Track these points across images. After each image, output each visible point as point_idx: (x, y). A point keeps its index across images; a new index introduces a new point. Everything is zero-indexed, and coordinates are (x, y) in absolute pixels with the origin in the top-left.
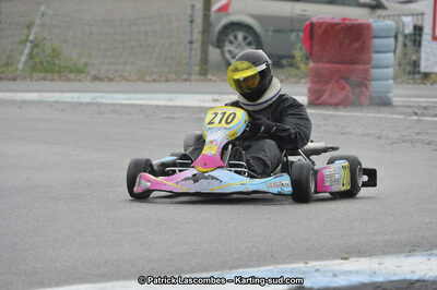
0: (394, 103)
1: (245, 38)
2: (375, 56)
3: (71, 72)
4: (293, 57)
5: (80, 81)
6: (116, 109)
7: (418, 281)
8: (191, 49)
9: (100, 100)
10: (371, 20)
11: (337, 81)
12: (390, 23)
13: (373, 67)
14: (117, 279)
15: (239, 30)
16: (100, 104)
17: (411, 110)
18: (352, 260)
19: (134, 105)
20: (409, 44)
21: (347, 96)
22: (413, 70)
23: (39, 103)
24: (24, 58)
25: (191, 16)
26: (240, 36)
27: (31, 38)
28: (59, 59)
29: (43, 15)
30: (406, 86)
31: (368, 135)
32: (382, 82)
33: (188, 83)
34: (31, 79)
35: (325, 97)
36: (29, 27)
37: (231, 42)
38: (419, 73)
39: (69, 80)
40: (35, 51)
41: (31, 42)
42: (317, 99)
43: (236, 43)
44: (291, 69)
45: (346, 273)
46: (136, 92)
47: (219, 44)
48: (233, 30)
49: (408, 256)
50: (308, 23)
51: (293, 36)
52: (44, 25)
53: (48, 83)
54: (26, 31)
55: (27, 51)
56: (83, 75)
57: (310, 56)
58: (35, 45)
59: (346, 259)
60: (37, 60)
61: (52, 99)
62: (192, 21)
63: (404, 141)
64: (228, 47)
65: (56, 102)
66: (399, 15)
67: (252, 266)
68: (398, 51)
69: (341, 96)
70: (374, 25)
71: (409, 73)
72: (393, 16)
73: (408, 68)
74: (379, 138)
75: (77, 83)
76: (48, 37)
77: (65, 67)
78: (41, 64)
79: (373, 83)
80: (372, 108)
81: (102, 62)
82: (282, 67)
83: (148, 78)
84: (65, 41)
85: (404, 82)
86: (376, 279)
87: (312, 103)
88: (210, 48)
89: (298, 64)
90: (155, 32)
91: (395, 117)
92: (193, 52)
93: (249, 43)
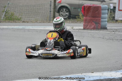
0: (108, 29)
1: (66, 10)
2: (102, 15)
3: (16, 20)
4: (79, 16)
5: (19, 22)
7: (113, 79)
8: (50, 14)
9: (25, 28)
10: (101, 5)
11: (91, 22)
12: (106, 6)
13: (101, 18)
15: (64, 8)
17: (112, 30)
18: (94, 73)
19: (34, 29)
20: (112, 12)
21: (94, 27)
22: (113, 19)
23: (7, 29)
24: (3, 16)
25: (51, 4)
27: (5, 10)
28: (13, 16)
29: (8, 4)
30: (111, 23)
31: (100, 37)
32: (104, 23)
33: (50, 23)
34: (5, 22)
35: (88, 27)
36: (5, 7)
37: (62, 11)
38: (115, 20)
39: (16, 22)
40: (6, 14)
41: (5, 12)
42: (86, 28)
43: (63, 12)
44: (78, 19)
45: (93, 77)
46: (35, 26)
47: (59, 12)
48: (62, 8)
49: (110, 72)
50: (83, 6)
51: (79, 10)
52: (9, 7)
53: (10, 23)
54: (4, 8)
55: (4, 14)
56: (20, 21)
57: (83, 15)
60: (7, 17)
61: (11, 28)
62: (51, 6)
63: (110, 39)
64: (61, 13)
65: (12, 29)
66: (109, 4)
67: (66, 75)
68: (109, 14)
69: (93, 26)
70: (102, 6)
71: (112, 20)
72: (108, 4)
73: (112, 19)
74: (103, 38)
75: (18, 23)
76: (10, 10)
77: (15, 19)
78: (8, 17)
79: (102, 23)
80: (101, 30)
81: (25, 17)
82: (76, 18)
83: (38, 22)
84: (15, 11)
85: (110, 22)
86: (101, 78)
87: (84, 29)
88: (56, 13)
89: (81, 17)
90: (40, 8)
91: (108, 32)
92: (51, 14)
93: (67, 12)
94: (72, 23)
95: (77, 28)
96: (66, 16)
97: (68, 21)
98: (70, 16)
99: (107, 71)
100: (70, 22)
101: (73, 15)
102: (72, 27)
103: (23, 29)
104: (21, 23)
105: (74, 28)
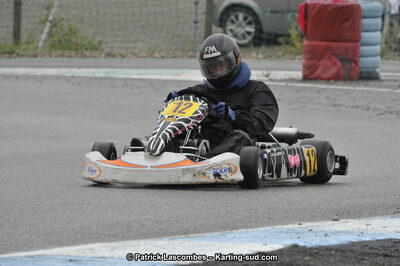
0: (381, 78)
1: (245, 18)
2: (365, 36)
3: (86, 49)
4: (289, 35)
5: (95, 57)
6: (127, 83)
8: (196, 28)
9: (113, 75)
10: (360, 2)
11: (329, 57)
12: (377, 4)
13: (363, 45)
14: (128, 239)
15: (240, 11)
16: (112, 79)
17: (396, 84)
18: (342, 221)
19: (144, 80)
20: (396, 24)
21: (338, 72)
22: (397, 47)
23: (58, 77)
24: (44, 36)
26: (241, 16)
27: (51, 18)
28: (76, 38)
30: (392, 61)
31: (357, 107)
32: (370, 59)
33: (194, 60)
34: (51, 56)
35: (318, 72)
36: (49, 8)
37: (233, 22)
39: (85, 57)
40: (54, 30)
41: (51, 22)
42: (311, 74)
43: (237, 23)
44: (287, 46)
45: (337, 233)
46: (145, 67)
47: (222, 23)
48: (234, 11)
49: (393, 217)
50: (303, 3)
51: (289, 16)
52: (63, 6)
53: (66, 59)
54: (45, 12)
55: (46, 30)
56: (97, 53)
57: (304, 35)
58: (54, 25)
59: (337, 220)
60: (56, 38)
61: (70, 74)
62: (196, 3)
63: (390, 113)
64: (230, 26)
65: (73, 77)
67: (250, 227)
68: (385, 30)
69: (333, 71)
70: (363, 6)
71: (396, 50)
73: (394, 46)
74: (368, 109)
75: (93, 59)
76: (66, 17)
77: (81, 45)
78: (60, 41)
79: (362, 59)
80: (360, 82)
81: (115, 41)
82: (280, 44)
83: (157, 55)
84: (82, 21)
85: (390, 58)
86: (364, 239)
87: (306, 78)
88: (214, 28)
89: (294, 42)
90: (163, 12)
91: (382, 90)
92: (198, 31)
93: (250, 23)
94: (265, 58)
95: (283, 77)
96: (246, 35)
97: (254, 54)
98: (260, 38)
99: (383, 214)
100: (260, 56)
101: (269, 34)
102: (265, 73)
103: (106, 79)
104: (102, 59)
105: (272, 76)
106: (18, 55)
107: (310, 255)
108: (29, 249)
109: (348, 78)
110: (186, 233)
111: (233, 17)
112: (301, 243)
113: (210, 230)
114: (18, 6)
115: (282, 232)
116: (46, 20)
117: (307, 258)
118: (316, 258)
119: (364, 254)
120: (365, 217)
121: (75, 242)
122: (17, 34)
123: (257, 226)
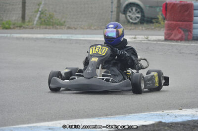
1: (136, 10)
2: (195, 18)
3: (58, 25)
4: (158, 19)
5: (62, 29)
6: (78, 42)
8: (112, 15)
9: (71, 38)
10: (193, 2)
11: (178, 29)
13: (194, 23)
14: (78, 118)
15: (134, 6)
16: (71, 40)
18: (184, 110)
19: (85, 40)
21: (182, 36)
23: (43, 39)
24: (37, 19)
26: (134, 9)
27: (40, 10)
28: (53, 19)
31: (191, 54)
34: (40, 28)
35: (172, 37)
36: (39, 5)
37: (130, 12)
39: (57, 29)
40: (42, 15)
41: (40, 12)
42: (168, 37)
43: (132, 12)
44: (157, 24)
45: (181, 116)
46: (87, 34)
47: (125, 12)
48: (131, 7)
50: (165, 3)
51: (158, 9)
52: (46, 4)
53: (47, 30)
54: (38, 7)
55: (38, 15)
56: (63, 27)
57: (164, 19)
58: (42, 13)
59: (181, 109)
60: (43, 20)
61: (49, 37)
62: (112, 3)
64: (128, 14)
65: (51, 39)
67: (138, 113)
69: (179, 36)
70: (194, 4)
74: (197, 55)
76: (47, 9)
77: (55, 23)
78: (45, 21)
79: (194, 30)
80: (193, 42)
81: (72, 21)
82: (153, 23)
84: (55, 11)
86: (194, 119)
87: (166, 40)
88: (121, 15)
89: (160, 22)
90: (96, 7)
93: (138, 12)
94: (146, 30)
95: (155, 39)
96: (137, 18)
97: (140, 28)
98: (143, 20)
101: (148, 18)
102: (146, 37)
103: (68, 39)
104: (65, 30)
105: (149, 39)
106: (24, 28)
107: (168, 126)
108: (29, 123)
109: (187, 40)
110: (106, 116)
111: (130, 10)
112: (163, 121)
113: (118, 114)
114: (24, 3)
115: (154, 115)
116: (38, 11)
117: (166, 128)
118: (170, 128)
119: (195, 126)
120: (195, 108)
121: (52, 120)
122: (23, 17)
123: (141, 112)
